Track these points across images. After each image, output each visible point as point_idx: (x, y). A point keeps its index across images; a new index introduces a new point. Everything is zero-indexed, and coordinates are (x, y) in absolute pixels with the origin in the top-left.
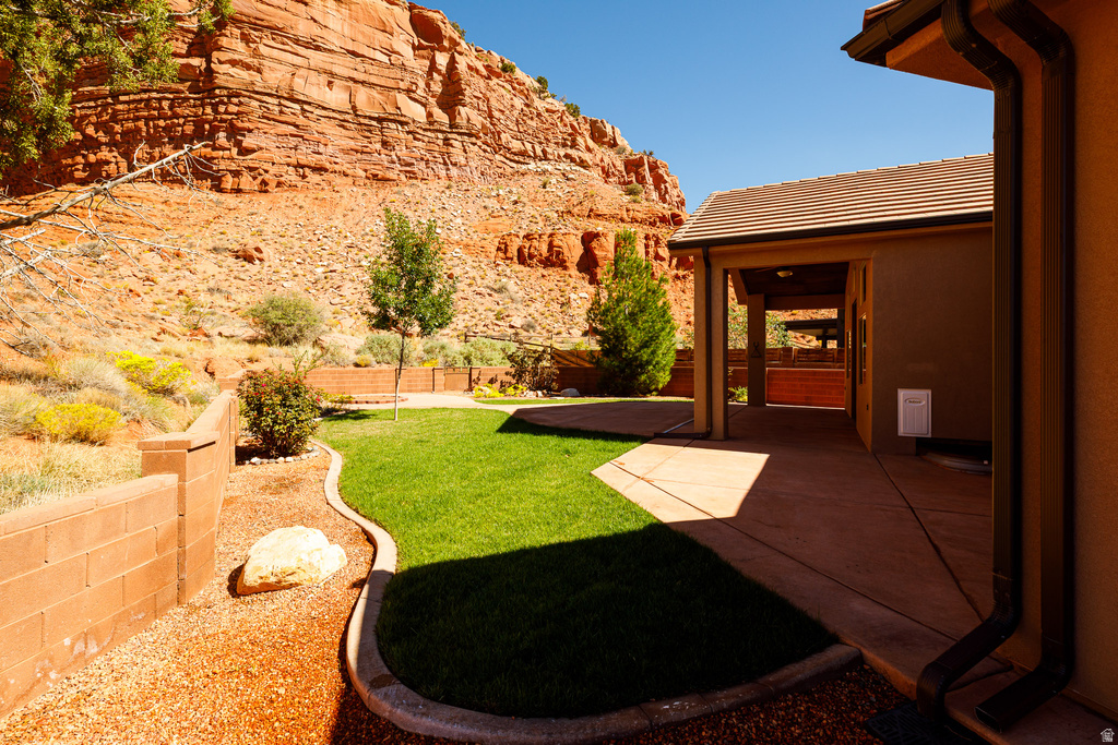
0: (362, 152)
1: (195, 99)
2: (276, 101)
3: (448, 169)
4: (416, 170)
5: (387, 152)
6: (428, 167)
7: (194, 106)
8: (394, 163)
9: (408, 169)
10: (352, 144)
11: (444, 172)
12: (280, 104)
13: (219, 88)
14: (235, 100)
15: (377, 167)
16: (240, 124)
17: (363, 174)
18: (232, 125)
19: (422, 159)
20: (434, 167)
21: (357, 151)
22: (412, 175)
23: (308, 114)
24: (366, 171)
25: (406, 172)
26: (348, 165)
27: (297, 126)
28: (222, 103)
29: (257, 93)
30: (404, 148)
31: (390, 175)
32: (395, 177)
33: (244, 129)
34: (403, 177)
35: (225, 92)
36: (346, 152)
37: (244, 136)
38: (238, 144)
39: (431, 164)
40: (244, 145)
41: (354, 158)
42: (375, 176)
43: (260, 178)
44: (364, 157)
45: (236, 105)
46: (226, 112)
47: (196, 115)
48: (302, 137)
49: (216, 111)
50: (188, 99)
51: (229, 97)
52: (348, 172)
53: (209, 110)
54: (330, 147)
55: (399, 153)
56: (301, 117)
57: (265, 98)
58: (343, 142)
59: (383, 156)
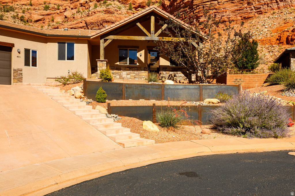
0: (240, 10)
1: (189, 11)
2: (209, 3)
3: (278, 4)
4: (262, 9)
5: (249, 6)
6: (268, 7)
7: (189, 13)
8: (252, 10)
9: (259, 10)
10: (236, 8)
11: (277, 6)
12: (211, 3)
13: (195, 5)
14: (198, 8)
15: (245, 14)
16: (199, 15)
17: (240, 18)
18: (197, 16)
19: (265, 4)
20: (271, 5)
21: (238, 10)
22: (261, 13)
23: (220, 3)
24: (241, 17)
25: (258, 12)
26: (235, 17)
27: (216, 9)
28: (195, 10)
29: (204, 2)
30: (257, 2)
31: (251, 15)
32: (253, 15)
33: (200, 16)
34: (256, 14)
35: (196, 6)
36: (233, 12)
37: (200, 18)
38: (199, 21)
39: (270, 5)
40: (200, 21)
41: (237, 13)
42: (244, 18)
43: (204, 31)
44: (241, 11)
45: (198, 9)
46: (196, 13)
47: (190, 16)
48: (217, 12)
49: (193, 13)
50: (188, 12)
51: (196, 7)
52: (234, 19)
53: (192, 13)
54: (228, 12)
55: (254, 5)
56: (218, 5)
57: (206, 3)
58: (233, 9)
59: (248, 8)
